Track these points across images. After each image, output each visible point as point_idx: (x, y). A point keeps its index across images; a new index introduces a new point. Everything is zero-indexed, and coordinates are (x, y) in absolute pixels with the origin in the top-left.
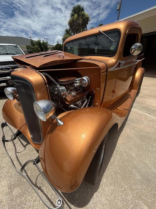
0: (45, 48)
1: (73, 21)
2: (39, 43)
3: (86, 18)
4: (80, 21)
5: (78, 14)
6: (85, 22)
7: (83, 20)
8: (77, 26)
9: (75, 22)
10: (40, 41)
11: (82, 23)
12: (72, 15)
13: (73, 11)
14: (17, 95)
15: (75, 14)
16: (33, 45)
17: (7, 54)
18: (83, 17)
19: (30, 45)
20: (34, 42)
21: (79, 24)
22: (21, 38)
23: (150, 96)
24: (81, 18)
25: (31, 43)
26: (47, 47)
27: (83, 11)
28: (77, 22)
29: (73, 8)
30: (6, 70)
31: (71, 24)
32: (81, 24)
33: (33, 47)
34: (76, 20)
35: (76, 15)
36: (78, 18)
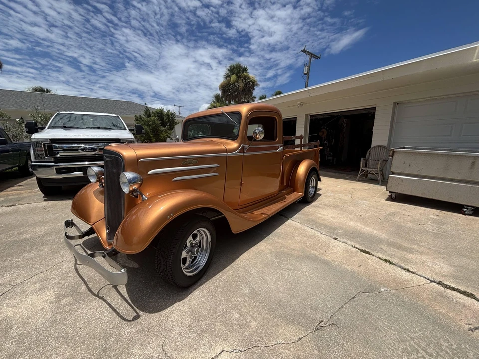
0: (169, 121)
1: (227, 85)
2: (160, 113)
3: (251, 81)
4: (241, 85)
5: (237, 75)
6: (250, 87)
7: (246, 85)
8: (235, 92)
9: (231, 86)
10: (163, 109)
11: (243, 87)
12: (227, 76)
13: (228, 70)
14: (103, 176)
15: (233, 75)
16: (149, 116)
17: (99, 128)
18: (246, 80)
19: (142, 116)
20: (151, 111)
21: (238, 89)
22: (130, 104)
23: (330, 206)
24: (243, 80)
25: (145, 113)
26: (173, 119)
27: (247, 72)
28: (234, 86)
29: (230, 67)
30: (91, 151)
31: (224, 88)
32: (241, 90)
33: (147, 119)
34: (234, 83)
35: (233, 77)
36: (237, 81)
